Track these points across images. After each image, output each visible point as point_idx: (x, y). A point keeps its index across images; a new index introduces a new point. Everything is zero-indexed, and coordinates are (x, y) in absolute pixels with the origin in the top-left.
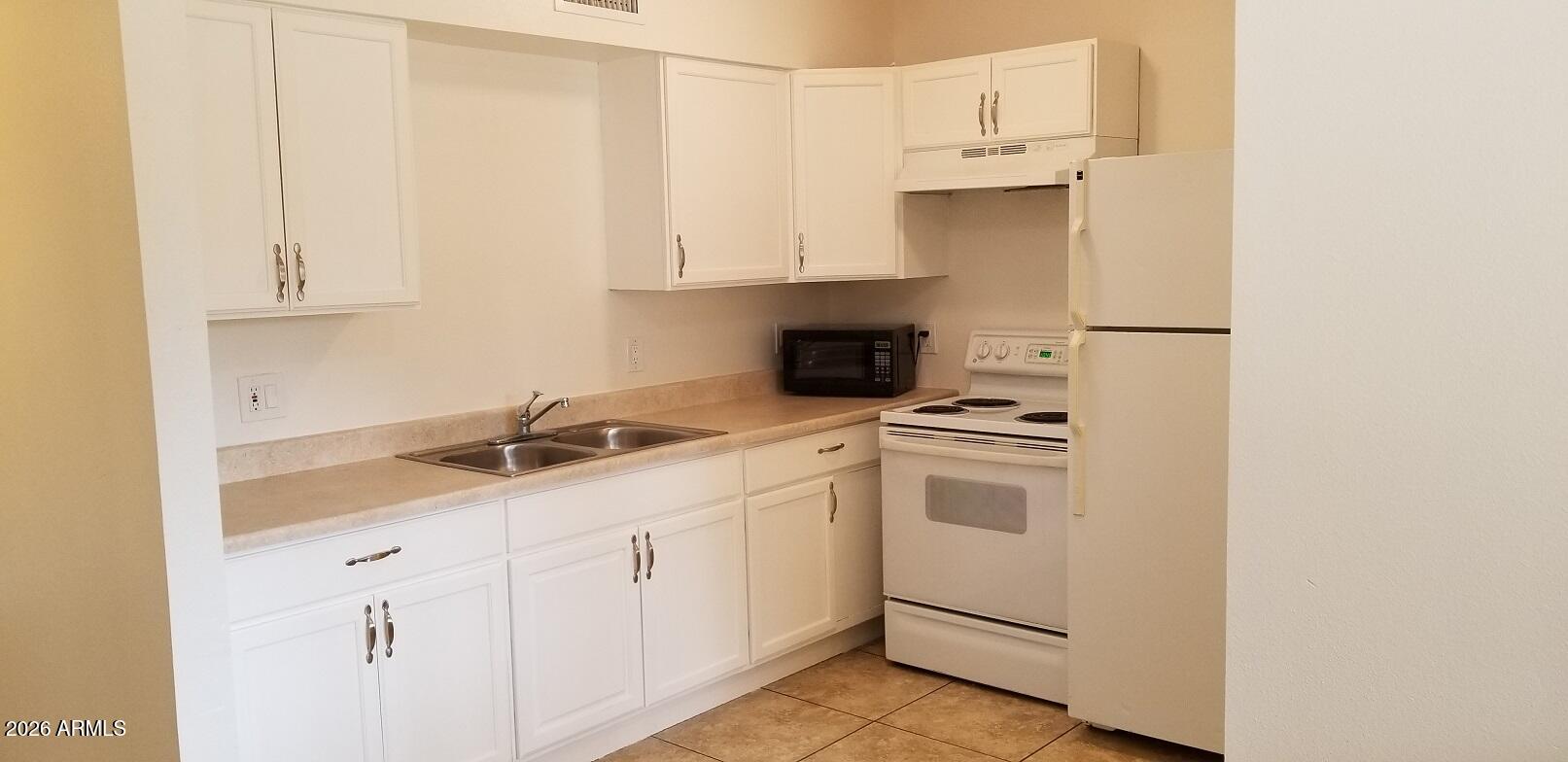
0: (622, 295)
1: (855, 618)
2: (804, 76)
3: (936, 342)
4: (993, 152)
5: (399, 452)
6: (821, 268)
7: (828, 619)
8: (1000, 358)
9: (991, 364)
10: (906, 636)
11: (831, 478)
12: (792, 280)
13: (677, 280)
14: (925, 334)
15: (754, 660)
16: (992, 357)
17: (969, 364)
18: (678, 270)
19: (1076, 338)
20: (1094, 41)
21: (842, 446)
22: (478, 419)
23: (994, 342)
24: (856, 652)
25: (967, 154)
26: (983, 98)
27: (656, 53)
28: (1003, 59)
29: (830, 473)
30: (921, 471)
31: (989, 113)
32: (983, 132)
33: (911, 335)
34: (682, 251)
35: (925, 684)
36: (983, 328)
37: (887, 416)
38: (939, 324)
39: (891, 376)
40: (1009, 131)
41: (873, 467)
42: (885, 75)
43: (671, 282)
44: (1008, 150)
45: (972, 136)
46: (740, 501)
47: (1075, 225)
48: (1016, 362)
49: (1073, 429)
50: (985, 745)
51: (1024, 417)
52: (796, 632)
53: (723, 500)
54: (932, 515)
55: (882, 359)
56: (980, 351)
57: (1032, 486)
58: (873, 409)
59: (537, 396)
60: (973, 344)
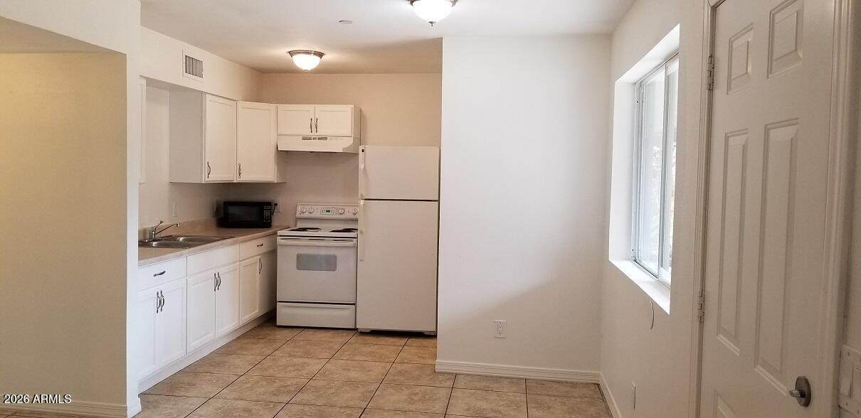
2: (242, 104)
3: (281, 207)
4: (313, 139)
6: (245, 178)
7: (257, 311)
8: (310, 213)
9: (307, 215)
10: (285, 314)
11: (259, 257)
12: (236, 181)
13: (207, 179)
14: (276, 204)
15: (240, 323)
16: (307, 213)
17: (298, 215)
18: (207, 175)
19: (362, 202)
20: (352, 106)
21: (262, 245)
23: (308, 207)
25: (304, 139)
26: (312, 120)
27: (204, 92)
28: (320, 107)
29: (259, 255)
30: (295, 252)
31: (314, 125)
32: (311, 132)
34: (209, 167)
35: (296, 332)
36: (302, 202)
37: (278, 233)
38: (283, 201)
39: (269, 220)
40: (321, 132)
41: (274, 252)
42: (270, 107)
43: (205, 180)
44: (320, 139)
45: (307, 132)
46: (238, 264)
47: (361, 166)
48: (317, 214)
49: (362, 232)
50: (331, 340)
51: (333, 231)
52: (250, 315)
53: (235, 262)
54: (298, 268)
55: (266, 213)
56: (303, 210)
57: (339, 254)
58: (270, 231)
59: (161, 222)
60: (299, 208)
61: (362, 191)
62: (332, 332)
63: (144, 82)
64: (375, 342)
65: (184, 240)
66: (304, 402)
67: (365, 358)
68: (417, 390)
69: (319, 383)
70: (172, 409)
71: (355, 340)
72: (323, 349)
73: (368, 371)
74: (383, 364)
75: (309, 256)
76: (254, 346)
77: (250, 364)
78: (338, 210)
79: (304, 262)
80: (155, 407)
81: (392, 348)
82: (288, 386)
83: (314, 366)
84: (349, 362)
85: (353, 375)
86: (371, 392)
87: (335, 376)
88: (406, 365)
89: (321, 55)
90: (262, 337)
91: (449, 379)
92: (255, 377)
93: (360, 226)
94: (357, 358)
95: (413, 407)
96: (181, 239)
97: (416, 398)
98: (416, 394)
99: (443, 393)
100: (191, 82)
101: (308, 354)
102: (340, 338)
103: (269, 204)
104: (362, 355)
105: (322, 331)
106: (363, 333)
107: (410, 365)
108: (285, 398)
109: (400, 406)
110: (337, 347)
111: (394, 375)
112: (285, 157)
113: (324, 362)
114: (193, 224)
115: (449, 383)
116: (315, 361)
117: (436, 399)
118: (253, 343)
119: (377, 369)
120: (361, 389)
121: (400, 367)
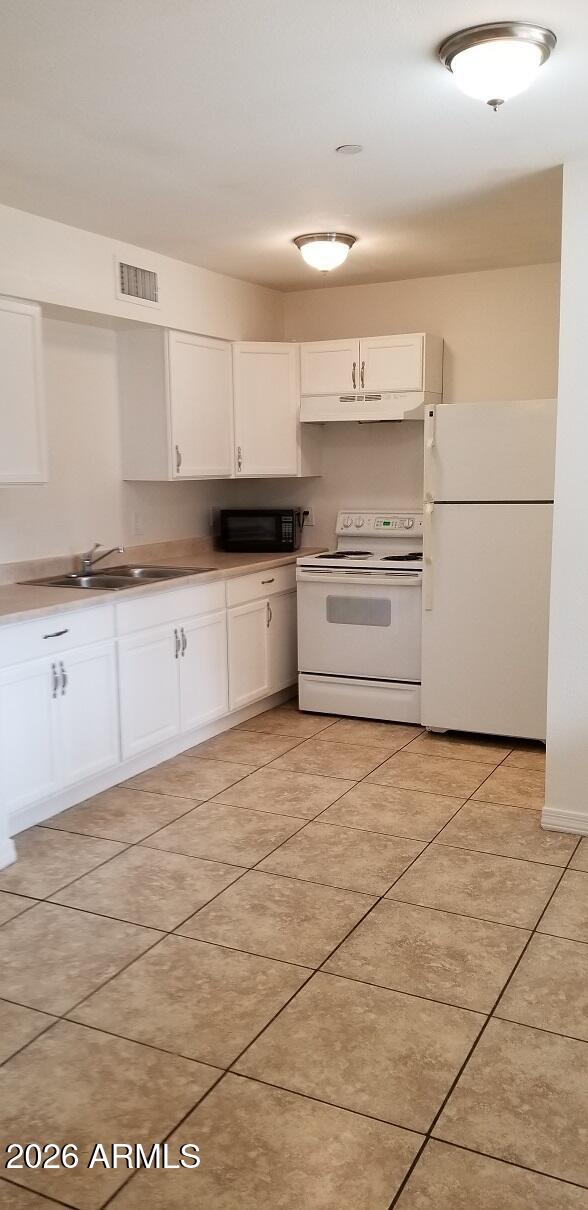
0: (131, 484)
1: (279, 687)
2: (241, 346)
3: (313, 517)
4: (360, 399)
5: (18, 581)
6: (249, 470)
7: (266, 686)
8: (357, 527)
9: (352, 530)
10: (311, 694)
11: (267, 600)
12: (233, 477)
13: (176, 474)
14: (307, 513)
15: (232, 708)
16: (353, 526)
17: (339, 530)
18: (175, 468)
19: (429, 508)
20: (424, 334)
21: (272, 580)
22: (58, 562)
23: (354, 517)
24: (275, 709)
25: (344, 399)
26: (354, 365)
27: (162, 328)
28: (368, 342)
29: (266, 597)
30: (325, 593)
31: (359, 374)
32: (355, 386)
33: (299, 514)
34: (178, 455)
36: (345, 509)
37: (300, 561)
38: (317, 507)
39: (292, 538)
40: (371, 386)
41: (292, 593)
42: (289, 348)
43: (172, 475)
44: (369, 398)
45: (348, 388)
46: (224, 612)
47: (428, 442)
48: (368, 529)
49: (429, 562)
50: (377, 744)
51: (387, 559)
52: (249, 694)
53: (219, 610)
54: (331, 619)
55: (287, 528)
56: (346, 523)
57: (393, 596)
58: (288, 558)
59: (98, 546)
60: (341, 519)
61: (429, 487)
62: (384, 728)
63: (36, 310)
64: (449, 755)
65: (142, 573)
66: (279, 870)
67: (420, 786)
68: (495, 865)
69: (322, 831)
70: (64, 860)
71: (418, 745)
72: (355, 760)
73: (417, 813)
74: (448, 801)
75: (347, 601)
76: (249, 747)
77: (228, 780)
78: (403, 520)
79: (340, 611)
80: (42, 854)
81: (476, 768)
82: (268, 831)
83: (327, 792)
84: (389, 792)
85: (388, 819)
86: (403, 860)
87: (355, 819)
88: (488, 808)
89: (350, 240)
90: (268, 730)
91: (564, 847)
92: (222, 809)
93: (425, 550)
94: (404, 784)
95: (472, 906)
96: (137, 572)
97: (486, 884)
98: (489, 875)
99: (545, 877)
100: (134, 309)
101: (326, 771)
102: (392, 741)
103: (289, 512)
104: (418, 779)
105: (367, 725)
106: (434, 735)
107: (497, 808)
108: (249, 858)
109: (448, 899)
110: (380, 758)
111: (460, 828)
112: (316, 434)
113: (346, 785)
114: (169, 546)
115: (562, 857)
116: (332, 784)
117: (524, 892)
118: (252, 741)
119: (434, 808)
120: (389, 853)
121: (476, 810)
